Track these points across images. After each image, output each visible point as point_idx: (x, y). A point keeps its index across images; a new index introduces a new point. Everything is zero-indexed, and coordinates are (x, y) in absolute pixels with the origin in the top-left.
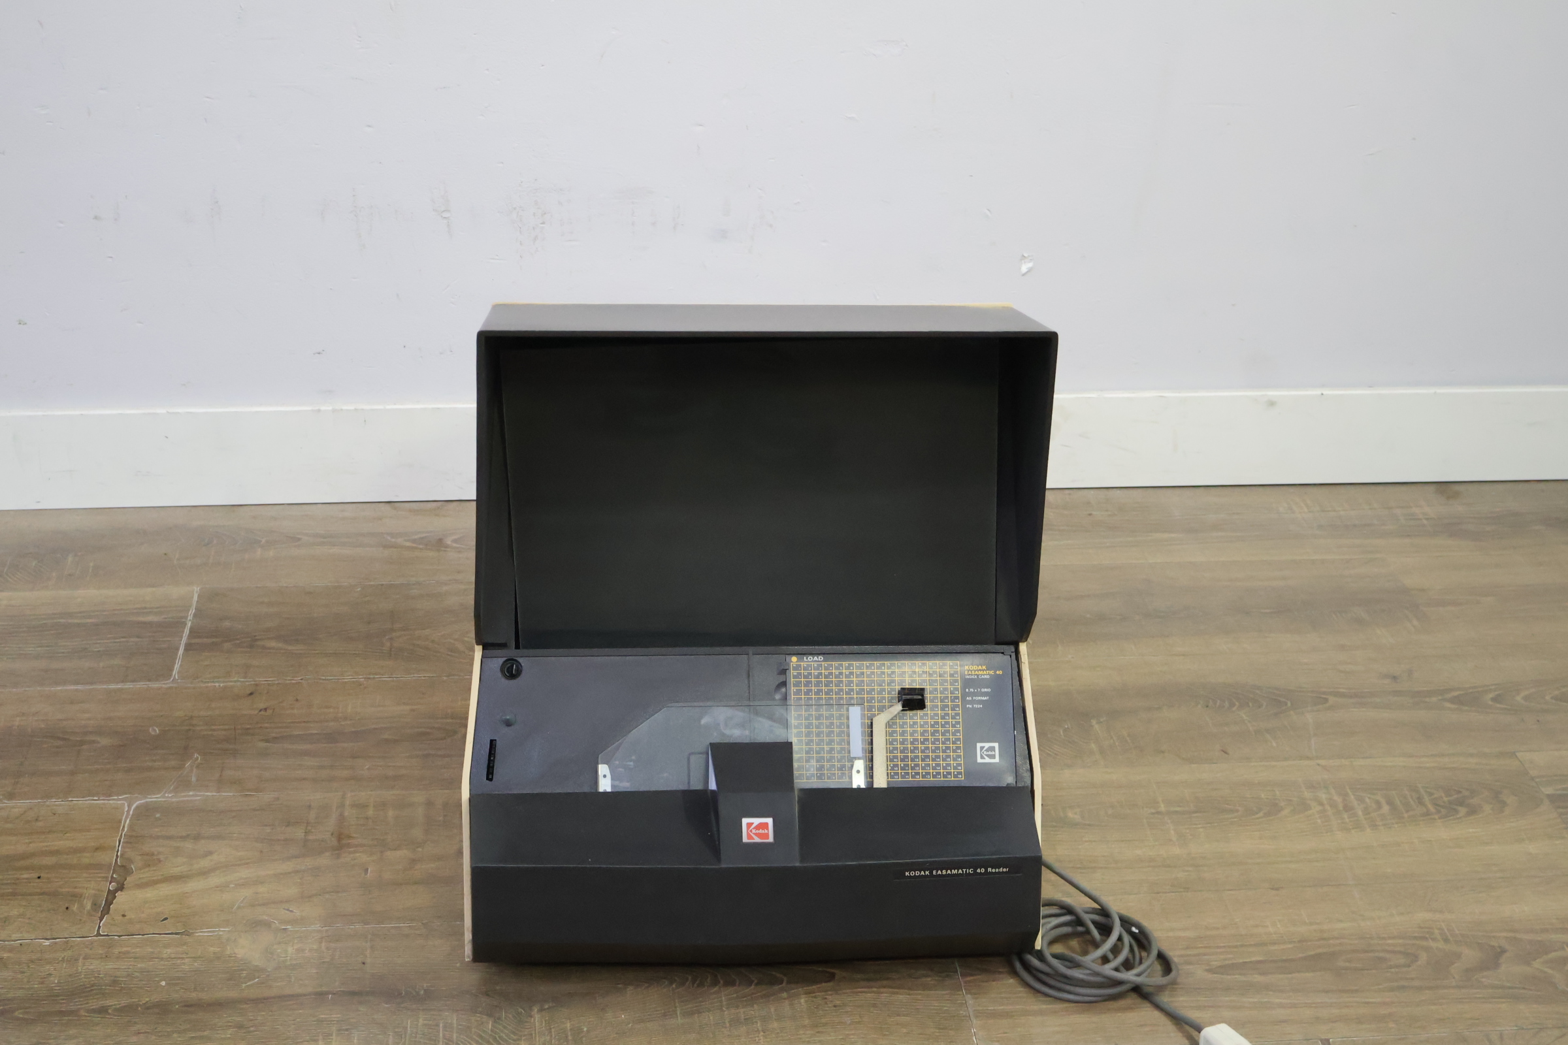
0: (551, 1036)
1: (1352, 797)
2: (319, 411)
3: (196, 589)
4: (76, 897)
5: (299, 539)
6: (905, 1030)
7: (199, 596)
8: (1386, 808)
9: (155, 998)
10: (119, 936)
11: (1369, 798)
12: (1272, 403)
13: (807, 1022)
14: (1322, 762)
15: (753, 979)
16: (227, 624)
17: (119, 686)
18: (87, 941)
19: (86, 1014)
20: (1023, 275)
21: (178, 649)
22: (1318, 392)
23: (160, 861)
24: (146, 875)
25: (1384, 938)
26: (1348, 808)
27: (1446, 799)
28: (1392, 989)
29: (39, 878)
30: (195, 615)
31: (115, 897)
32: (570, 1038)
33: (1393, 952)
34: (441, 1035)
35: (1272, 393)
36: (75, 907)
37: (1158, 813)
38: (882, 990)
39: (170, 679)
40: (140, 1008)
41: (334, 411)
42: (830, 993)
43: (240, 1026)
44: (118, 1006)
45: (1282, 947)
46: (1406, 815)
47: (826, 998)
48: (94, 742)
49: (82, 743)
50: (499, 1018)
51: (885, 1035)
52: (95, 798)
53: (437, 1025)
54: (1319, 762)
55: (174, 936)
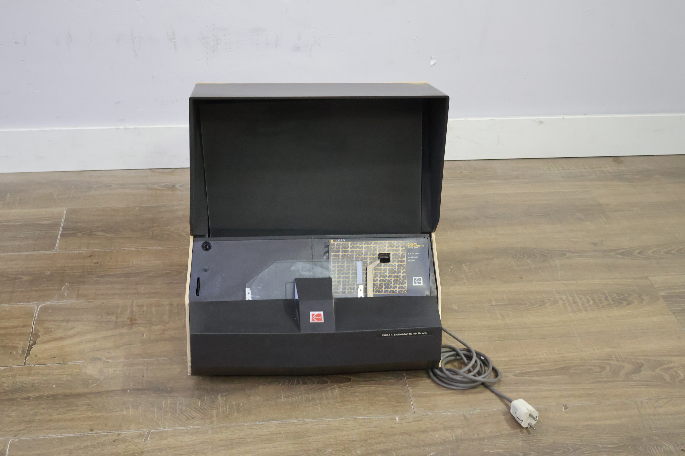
0: (226, 408)
1: (577, 297)
2: (118, 129)
3: (64, 210)
4: (15, 348)
5: (110, 186)
6: (382, 403)
7: (66, 212)
8: (591, 302)
9: (51, 393)
10: (35, 365)
11: (584, 298)
12: (541, 122)
13: (339, 400)
14: (564, 282)
15: (315, 381)
16: (79, 224)
17: (32, 253)
18: (21, 367)
19: (20, 400)
20: (432, 66)
21: (57, 236)
22: (562, 117)
23: (51, 331)
24: (46, 338)
25: (591, 360)
26: (575, 302)
27: (617, 298)
28: (594, 382)
30: (65, 221)
31: (32, 348)
32: (235, 408)
33: (596, 366)
34: (178, 408)
35: (541, 118)
36: (14, 353)
37: (493, 305)
38: (372, 385)
39: (54, 249)
40: (44, 397)
41: (125, 129)
42: (349, 387)
43: (89, 405)
44: (35, 396)
45: (546, 364)
46: (600, 305)
47: (347, 389)
48: (21, 278)
49: (16, 279)
50: (204, 400)
51: (373, 405)
52: (22, 303)
53: (176, 403)
54: (562, 282)
55: (59, 365)
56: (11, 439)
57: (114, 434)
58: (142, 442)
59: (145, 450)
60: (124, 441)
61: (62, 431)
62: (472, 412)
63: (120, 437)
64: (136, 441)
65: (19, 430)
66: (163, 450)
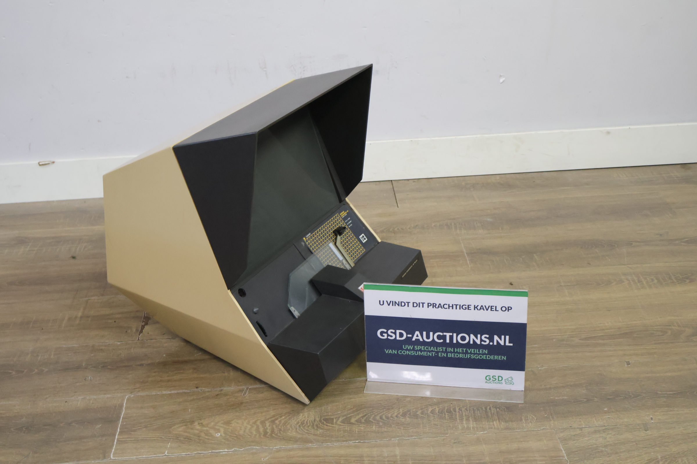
1: (641, 277)
4: (130, 328)
8: (656, 281)
9: (161, 360)
10: (147, 340)
11: (649, 278)
12: (608, 133)
18: (135, 342)
19: (135, 366)
20: (501, 83)
22: (628, 127)
25: (654, 326)
26: (639, 281)
27: (681, 277)
28: (655, 344)
29: (115, 322)
31: (144, 327)
33: (657, 331)
35: (608, 129)
36: (129, 331)
37: (561, 286)
40: (155, 364)
43: (194, 369)
44: (147, 364)
45: (611, 330)
46: (664, 283)
54: (628, 266)
55: (168, 340)
56: (128, 395)
57: (217, 390)
58: (241, 395)
59: (244, 401)
60: (226, 395)
61: (172, 388)
62: (540, 369)
63: (222, 392)
64: (236, 395)
65: (135, 389)
66: (260, 402)
